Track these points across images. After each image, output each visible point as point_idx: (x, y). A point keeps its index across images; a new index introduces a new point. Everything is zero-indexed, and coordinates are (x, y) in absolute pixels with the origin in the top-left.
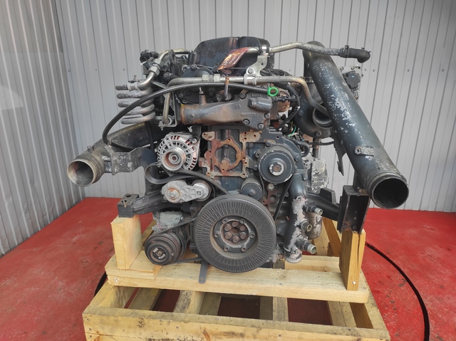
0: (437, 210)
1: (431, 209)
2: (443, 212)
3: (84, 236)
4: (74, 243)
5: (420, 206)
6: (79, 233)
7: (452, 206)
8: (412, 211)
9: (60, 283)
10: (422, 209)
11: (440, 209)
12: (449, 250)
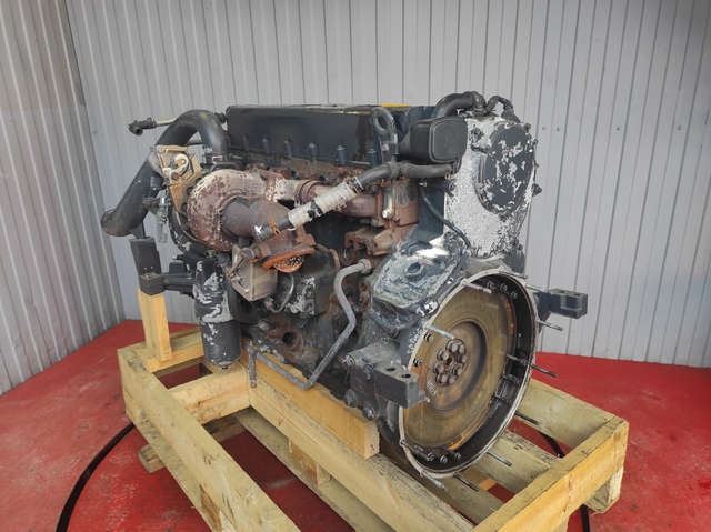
0: (677, 363)
1: (666, 360)
2: (687, 367)
3: (98, 384)
4: (80, 396)
5: (647, 355)
6: (93, 379)
7: (703, 358)
8: (632, 362)
9: (37, 461)
10: (650, 360)
11: (681, 360)
12: (672, 438)
